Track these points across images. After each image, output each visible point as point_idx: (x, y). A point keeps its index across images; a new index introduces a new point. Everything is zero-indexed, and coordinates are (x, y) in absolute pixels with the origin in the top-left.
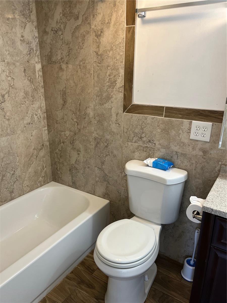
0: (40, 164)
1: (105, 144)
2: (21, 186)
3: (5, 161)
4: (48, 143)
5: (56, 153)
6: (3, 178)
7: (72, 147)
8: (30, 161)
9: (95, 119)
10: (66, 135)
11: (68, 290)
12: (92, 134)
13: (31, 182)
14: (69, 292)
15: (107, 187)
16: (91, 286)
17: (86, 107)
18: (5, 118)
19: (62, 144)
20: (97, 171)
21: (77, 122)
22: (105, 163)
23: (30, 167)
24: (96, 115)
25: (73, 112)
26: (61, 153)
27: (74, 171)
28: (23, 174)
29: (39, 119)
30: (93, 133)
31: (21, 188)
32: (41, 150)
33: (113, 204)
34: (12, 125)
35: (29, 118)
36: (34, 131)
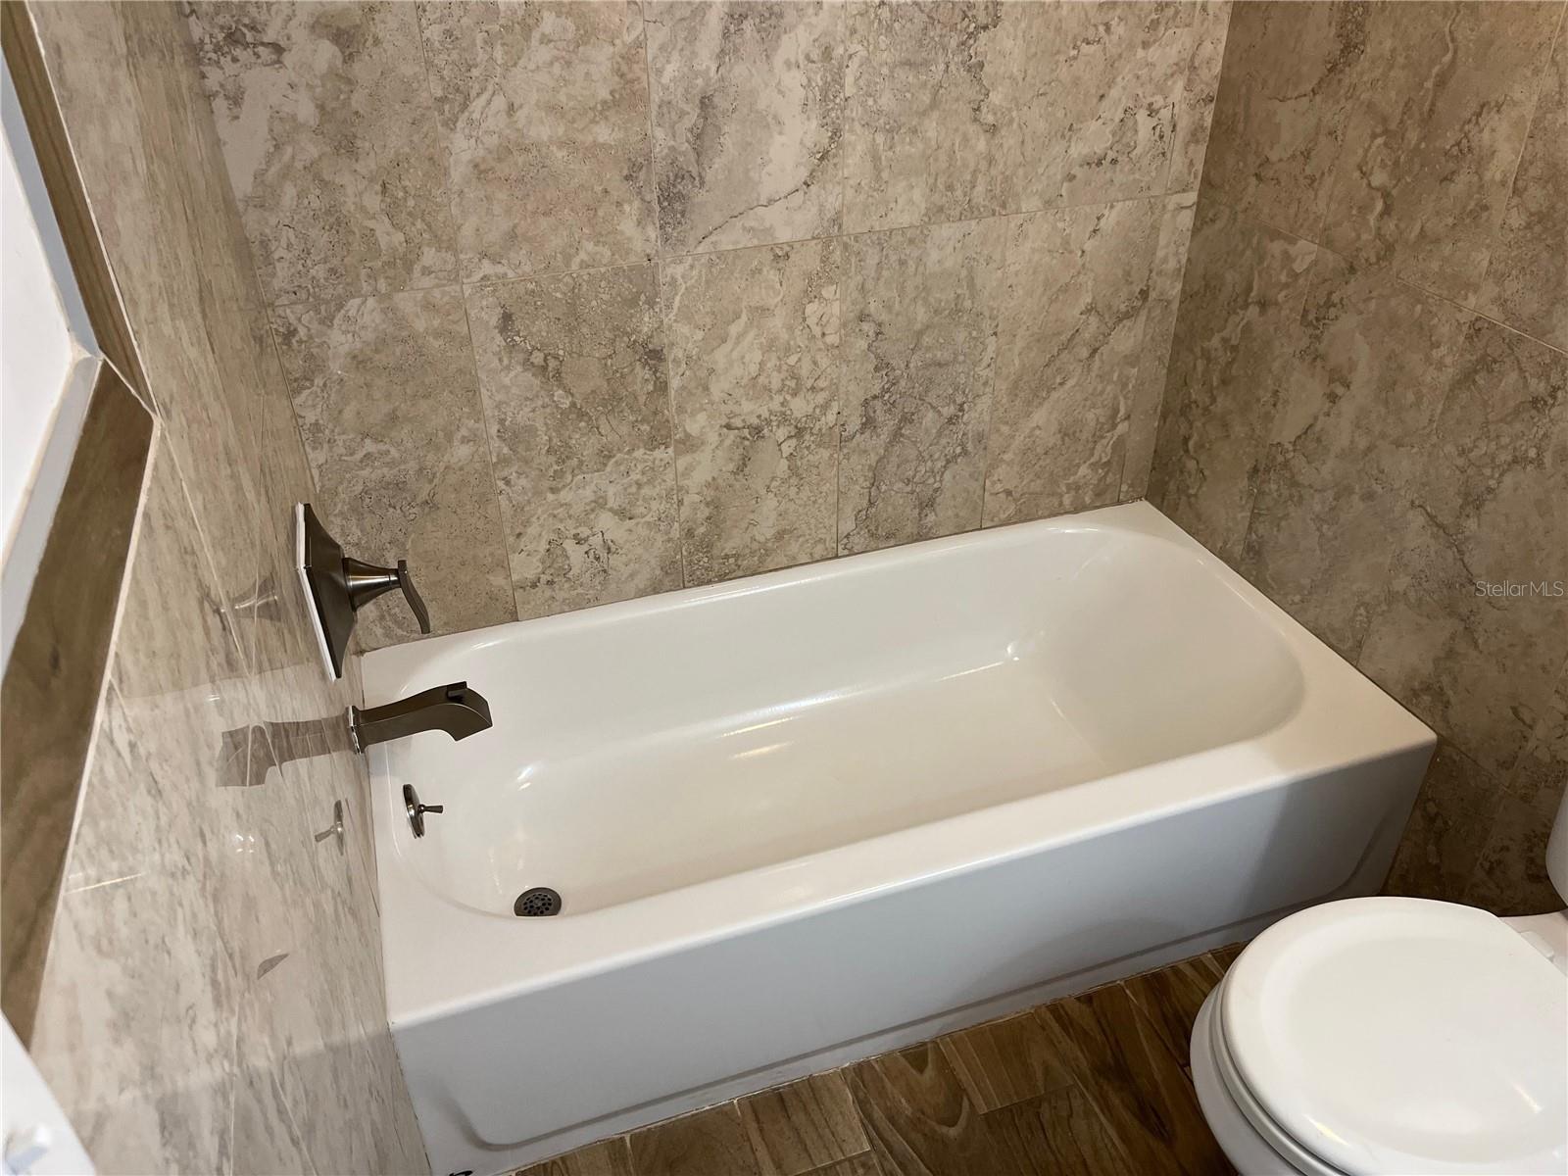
0: (1102, 393)
1: (1533, 382)
2: (975, 486)
3: (928, 349)
4: (1179, 286)
5: (1207, 356)
6: (901, 429)
7: (1305, 342)
8: (1049, 371)
9: (1515, 201)
10: (1294, 260)
11: (1039, 1075)
12: (1466, 298)
13: (1032, 481)
14: (1040, 1084)
15: (1451, 650)
16: (1159, 1118)
17: (1482, 106)
18: (976, 120)
19: (1253, 311)
20: (1416, 532)
21: (1386, 195)
22: (1489, 506)
23: (1044, 399)
24: (1533, 172)
25: (1385, 120)
26: (1234, 360)
27: (1274, 487)
28: (998, 431)
29: (1161, 137)
30: (1476, 288)
31: (975, 497)
32: (1127, 323)
33: (1455, 762)
34: (1005, 163)
35: (1108, 130)
36: (1112, 207)
